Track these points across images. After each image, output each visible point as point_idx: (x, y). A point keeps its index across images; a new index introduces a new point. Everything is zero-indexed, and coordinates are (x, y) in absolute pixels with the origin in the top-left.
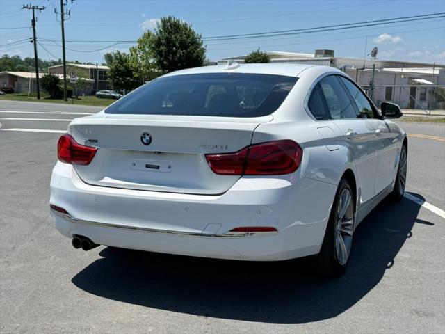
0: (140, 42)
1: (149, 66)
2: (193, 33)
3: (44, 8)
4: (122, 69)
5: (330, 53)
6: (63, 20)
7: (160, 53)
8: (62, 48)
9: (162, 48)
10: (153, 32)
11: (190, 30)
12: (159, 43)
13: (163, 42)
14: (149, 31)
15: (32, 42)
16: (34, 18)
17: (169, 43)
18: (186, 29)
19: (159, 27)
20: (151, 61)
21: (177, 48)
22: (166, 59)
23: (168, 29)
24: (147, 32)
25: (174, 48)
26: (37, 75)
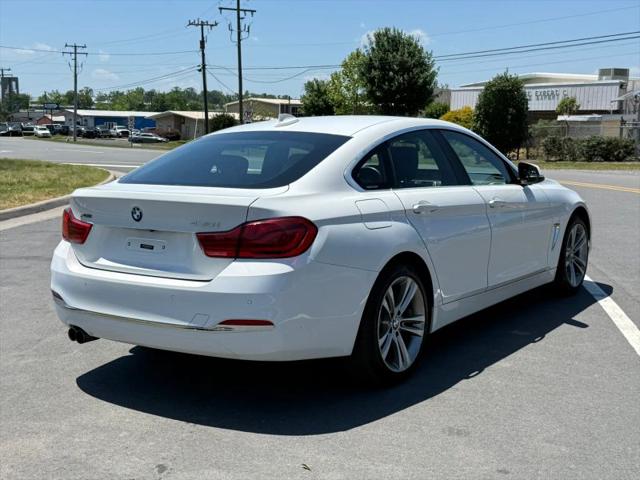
0: (345, 65)
1: (356, 99)
2: (420, 51)
3: (216, 24)
4: (321, 103)
5: (622, 73)
6: (239, 40)
7: (371, 81)
8: (237, 78)
9: (375, 73)
10: (363, 51)
11: (416, 46)
12: (370, 66)
13: (376, 64)
14: (358, 50)
15: (200, 70)
16: (203, 38)
17: (385, 66)
18: (411, 44)
19: (371, 43)
20: (359, 92)
21: (396, 72)
22: (380, 88)
23: (383, 45)
24: (355, 52)
25: (391, 73)
26: (206, 115)
